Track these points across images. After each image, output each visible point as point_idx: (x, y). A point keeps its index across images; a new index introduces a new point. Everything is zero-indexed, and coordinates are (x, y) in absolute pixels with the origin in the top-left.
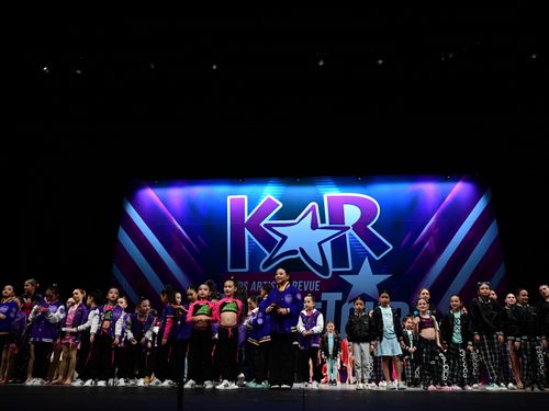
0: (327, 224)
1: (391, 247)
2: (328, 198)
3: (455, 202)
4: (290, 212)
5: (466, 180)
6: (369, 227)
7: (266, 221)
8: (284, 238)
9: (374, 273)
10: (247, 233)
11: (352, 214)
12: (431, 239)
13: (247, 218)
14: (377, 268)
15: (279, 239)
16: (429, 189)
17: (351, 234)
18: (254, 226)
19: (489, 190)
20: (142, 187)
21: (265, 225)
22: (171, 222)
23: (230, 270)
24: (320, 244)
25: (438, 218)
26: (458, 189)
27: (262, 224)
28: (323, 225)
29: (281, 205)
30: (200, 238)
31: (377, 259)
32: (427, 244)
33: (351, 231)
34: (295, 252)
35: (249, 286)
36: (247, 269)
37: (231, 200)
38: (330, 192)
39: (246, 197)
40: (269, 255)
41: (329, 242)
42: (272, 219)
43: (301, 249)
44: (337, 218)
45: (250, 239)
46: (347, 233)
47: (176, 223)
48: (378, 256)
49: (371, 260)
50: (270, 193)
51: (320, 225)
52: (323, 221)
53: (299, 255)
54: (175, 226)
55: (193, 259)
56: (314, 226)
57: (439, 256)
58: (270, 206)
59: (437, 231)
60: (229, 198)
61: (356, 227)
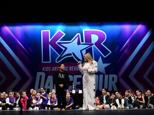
0: (84, 43)
1: (111, 52)
2: (85, 31)
3: (138, 33)
4: (69, 37)
5: (143, 24)
6: (102, 44)
7: (58, 41)
8: (66, 48)
9: (103, 63)
10: (50, 46)
11: (95, 38)
12: (127, 49)
13: (50, 40)
14: (104, 61)
15: (64, 49)
16: (127, 28)
17: (94, 47)
18: (53, 43)
19: (151, 29)
20: (3, 26)
21: (58, 43)
22: (17, 41)
23: (43, 62)
24: (81, 51)
25: (130, 40)
26: (139, 28)
27: (56, 43)
28: (83, 43)
29: (65, 34)
30: (30, 49)
31: (105, 57)
32: (125, 51)
33: (94, 45)
34: (70, 54)
35: (51, 69)
36: (50, 62)
37: (43, 32)
38: (86, 29)
39: (49, 31)
40: (59, 56)
41: (85, 50)
42: (61, 40)
43: (73, 53)
44: (89, 40)
45: (51, 49)
46: (92, 46)
47: (19, 42)
48: (105, 56)
49: (102, 57)
50: (60, 29)
51: (81, 43)
52: (82, 41)
53: (72, 55)
54: (18, 43)
55: (27, 57)
56: (79, 43)
57: (130, 56)
58: (60, 35)
59: (130, 45)
60: (42, 31)
61: (96, 44)
